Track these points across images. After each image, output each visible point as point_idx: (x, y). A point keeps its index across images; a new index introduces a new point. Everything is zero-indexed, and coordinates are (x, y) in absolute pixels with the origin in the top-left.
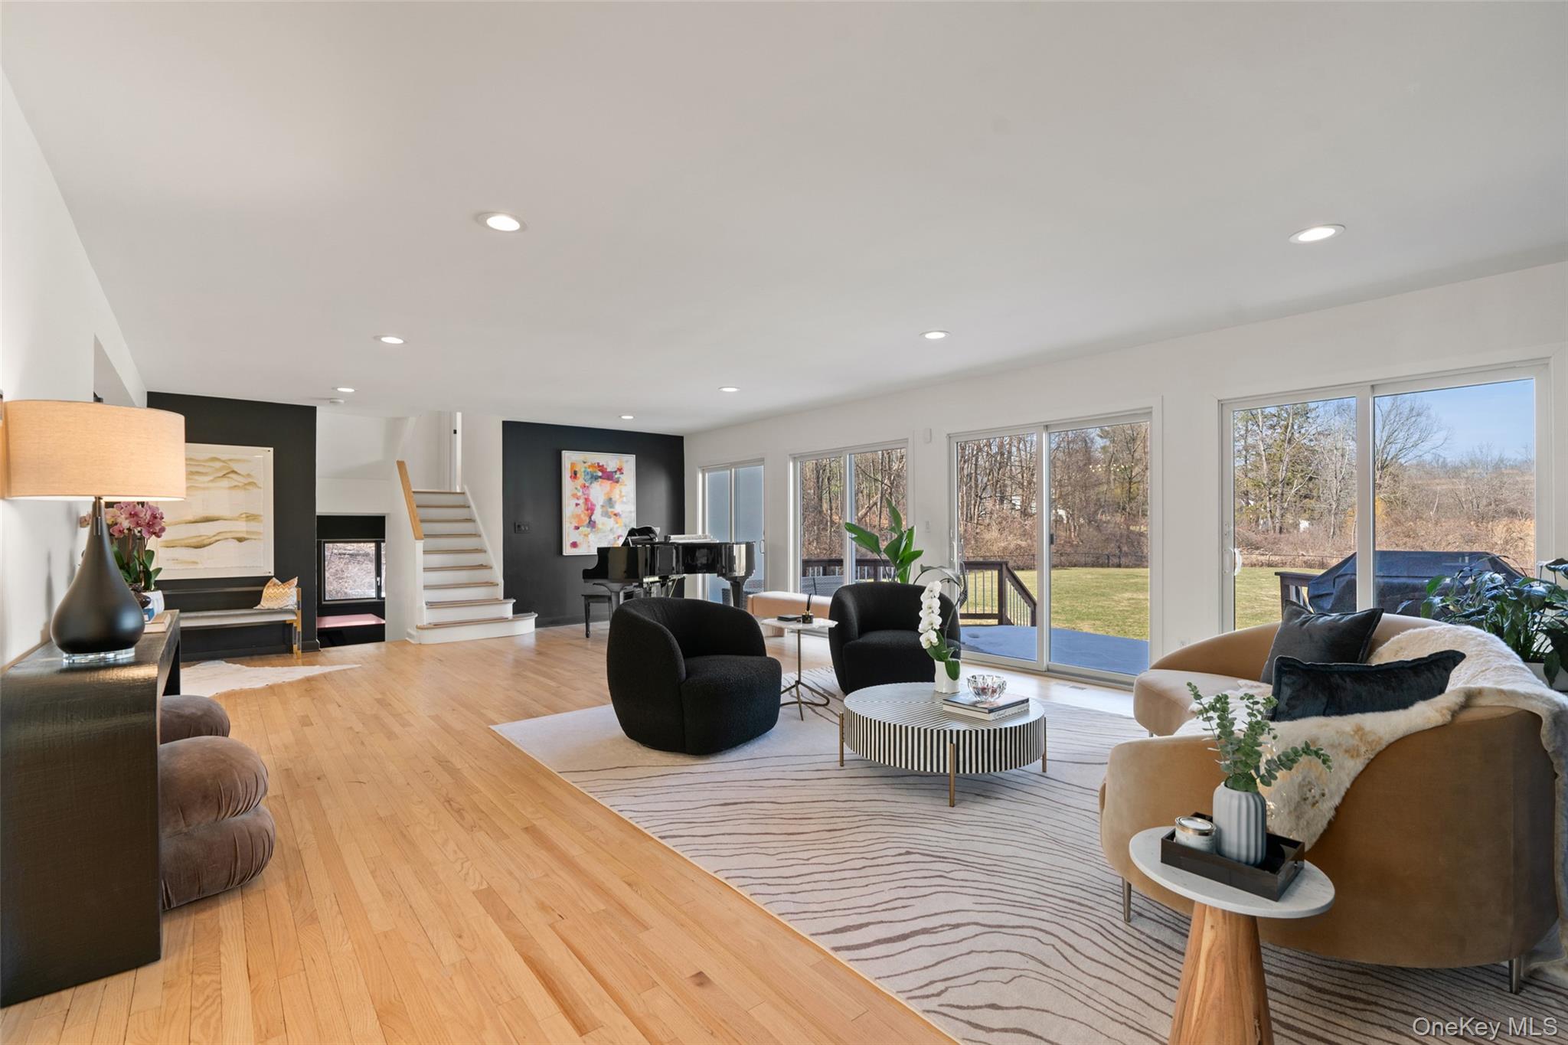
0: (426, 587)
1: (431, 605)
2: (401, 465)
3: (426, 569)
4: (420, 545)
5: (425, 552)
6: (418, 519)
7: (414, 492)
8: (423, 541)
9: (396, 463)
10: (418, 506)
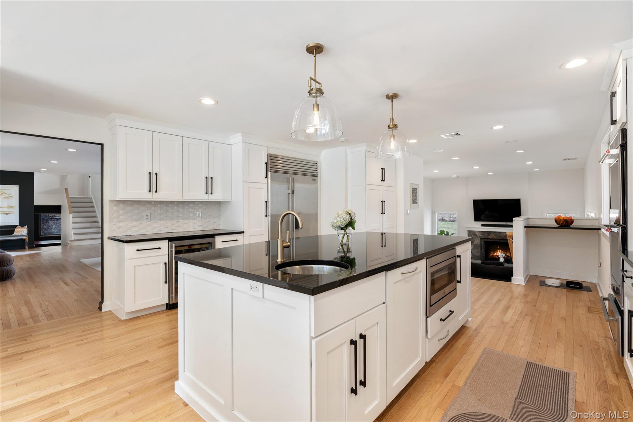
0: (73, 228)
1: (75, 234)
2: (66, 189)
3: (73, 223)
4: (71, 215)
5: (73, 217)
6: (71, 207)
7: (70, 198)
8: (72, 214)
9: (64, 189)
10: (71, 202)
